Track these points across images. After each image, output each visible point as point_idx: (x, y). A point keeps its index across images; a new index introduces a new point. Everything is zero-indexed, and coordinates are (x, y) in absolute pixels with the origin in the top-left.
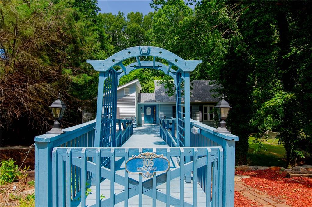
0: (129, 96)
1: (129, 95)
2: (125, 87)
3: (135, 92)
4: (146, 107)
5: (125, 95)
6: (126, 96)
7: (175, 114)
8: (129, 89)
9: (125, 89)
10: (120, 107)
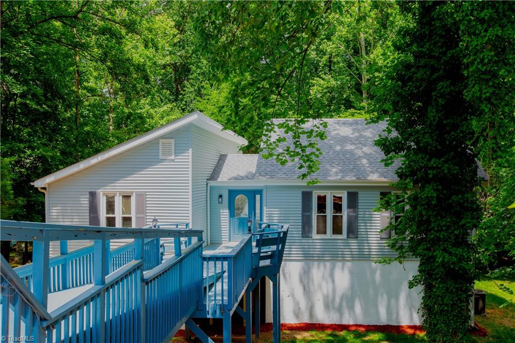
0: (173, 161)
1: (173, 157)
2: (163, 137)
3: (191, 150)
4: (233, 193)
5: (161, 157)
6: (163, 161)
7: (308, 214)
8: (173, 141)
9: (161, 141)
10: (147, 193)
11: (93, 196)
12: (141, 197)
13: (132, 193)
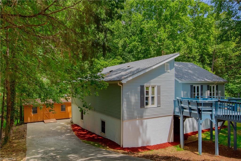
1: (169, 71)
6: (166, 72)
7: (192, 93)
8: (169, 64)
9: (165, 64)
10: (161, 86)
11: (142, 87)
12: (159, 87)
13: (155, 86)
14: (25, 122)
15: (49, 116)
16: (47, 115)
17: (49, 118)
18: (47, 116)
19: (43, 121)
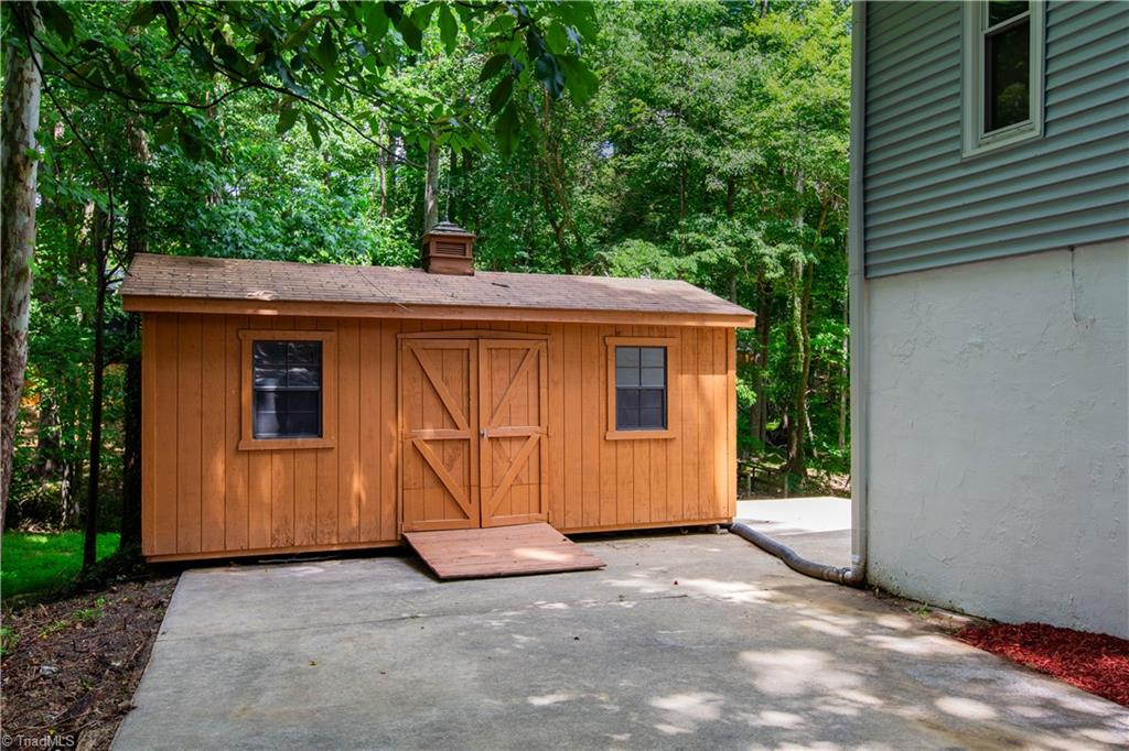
14: (155, 545)
15: (472, 485)
16: (441, 470)
17: (472, 511)
18: (453, 480)
19: (404, 552)
